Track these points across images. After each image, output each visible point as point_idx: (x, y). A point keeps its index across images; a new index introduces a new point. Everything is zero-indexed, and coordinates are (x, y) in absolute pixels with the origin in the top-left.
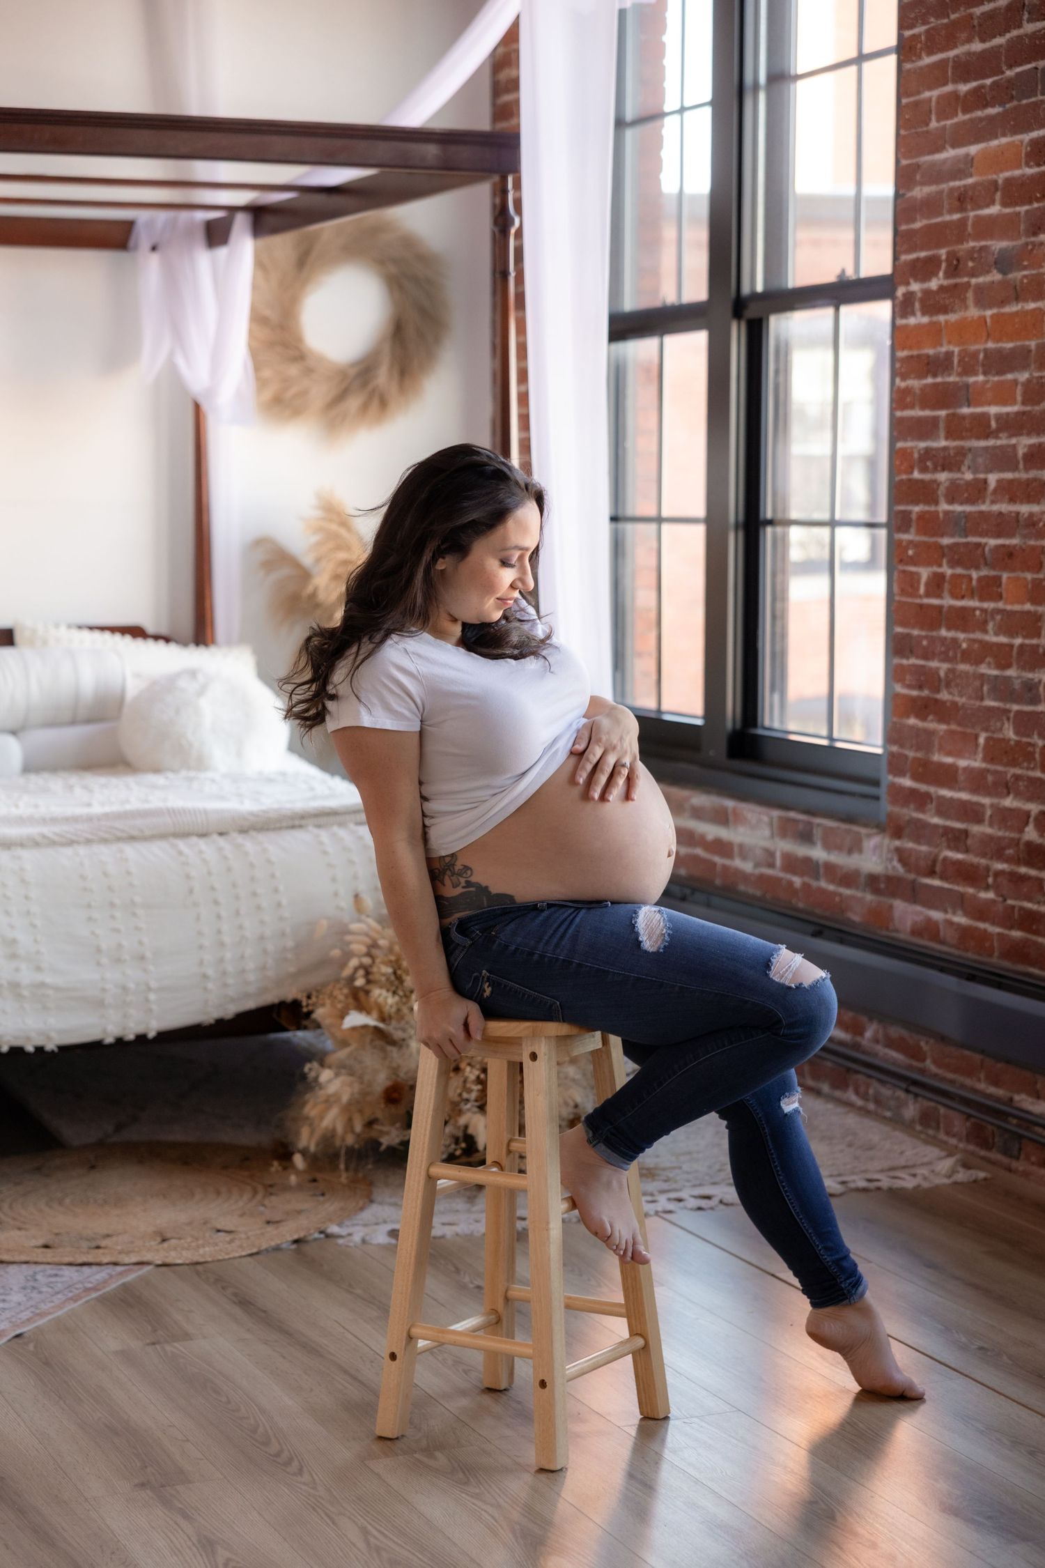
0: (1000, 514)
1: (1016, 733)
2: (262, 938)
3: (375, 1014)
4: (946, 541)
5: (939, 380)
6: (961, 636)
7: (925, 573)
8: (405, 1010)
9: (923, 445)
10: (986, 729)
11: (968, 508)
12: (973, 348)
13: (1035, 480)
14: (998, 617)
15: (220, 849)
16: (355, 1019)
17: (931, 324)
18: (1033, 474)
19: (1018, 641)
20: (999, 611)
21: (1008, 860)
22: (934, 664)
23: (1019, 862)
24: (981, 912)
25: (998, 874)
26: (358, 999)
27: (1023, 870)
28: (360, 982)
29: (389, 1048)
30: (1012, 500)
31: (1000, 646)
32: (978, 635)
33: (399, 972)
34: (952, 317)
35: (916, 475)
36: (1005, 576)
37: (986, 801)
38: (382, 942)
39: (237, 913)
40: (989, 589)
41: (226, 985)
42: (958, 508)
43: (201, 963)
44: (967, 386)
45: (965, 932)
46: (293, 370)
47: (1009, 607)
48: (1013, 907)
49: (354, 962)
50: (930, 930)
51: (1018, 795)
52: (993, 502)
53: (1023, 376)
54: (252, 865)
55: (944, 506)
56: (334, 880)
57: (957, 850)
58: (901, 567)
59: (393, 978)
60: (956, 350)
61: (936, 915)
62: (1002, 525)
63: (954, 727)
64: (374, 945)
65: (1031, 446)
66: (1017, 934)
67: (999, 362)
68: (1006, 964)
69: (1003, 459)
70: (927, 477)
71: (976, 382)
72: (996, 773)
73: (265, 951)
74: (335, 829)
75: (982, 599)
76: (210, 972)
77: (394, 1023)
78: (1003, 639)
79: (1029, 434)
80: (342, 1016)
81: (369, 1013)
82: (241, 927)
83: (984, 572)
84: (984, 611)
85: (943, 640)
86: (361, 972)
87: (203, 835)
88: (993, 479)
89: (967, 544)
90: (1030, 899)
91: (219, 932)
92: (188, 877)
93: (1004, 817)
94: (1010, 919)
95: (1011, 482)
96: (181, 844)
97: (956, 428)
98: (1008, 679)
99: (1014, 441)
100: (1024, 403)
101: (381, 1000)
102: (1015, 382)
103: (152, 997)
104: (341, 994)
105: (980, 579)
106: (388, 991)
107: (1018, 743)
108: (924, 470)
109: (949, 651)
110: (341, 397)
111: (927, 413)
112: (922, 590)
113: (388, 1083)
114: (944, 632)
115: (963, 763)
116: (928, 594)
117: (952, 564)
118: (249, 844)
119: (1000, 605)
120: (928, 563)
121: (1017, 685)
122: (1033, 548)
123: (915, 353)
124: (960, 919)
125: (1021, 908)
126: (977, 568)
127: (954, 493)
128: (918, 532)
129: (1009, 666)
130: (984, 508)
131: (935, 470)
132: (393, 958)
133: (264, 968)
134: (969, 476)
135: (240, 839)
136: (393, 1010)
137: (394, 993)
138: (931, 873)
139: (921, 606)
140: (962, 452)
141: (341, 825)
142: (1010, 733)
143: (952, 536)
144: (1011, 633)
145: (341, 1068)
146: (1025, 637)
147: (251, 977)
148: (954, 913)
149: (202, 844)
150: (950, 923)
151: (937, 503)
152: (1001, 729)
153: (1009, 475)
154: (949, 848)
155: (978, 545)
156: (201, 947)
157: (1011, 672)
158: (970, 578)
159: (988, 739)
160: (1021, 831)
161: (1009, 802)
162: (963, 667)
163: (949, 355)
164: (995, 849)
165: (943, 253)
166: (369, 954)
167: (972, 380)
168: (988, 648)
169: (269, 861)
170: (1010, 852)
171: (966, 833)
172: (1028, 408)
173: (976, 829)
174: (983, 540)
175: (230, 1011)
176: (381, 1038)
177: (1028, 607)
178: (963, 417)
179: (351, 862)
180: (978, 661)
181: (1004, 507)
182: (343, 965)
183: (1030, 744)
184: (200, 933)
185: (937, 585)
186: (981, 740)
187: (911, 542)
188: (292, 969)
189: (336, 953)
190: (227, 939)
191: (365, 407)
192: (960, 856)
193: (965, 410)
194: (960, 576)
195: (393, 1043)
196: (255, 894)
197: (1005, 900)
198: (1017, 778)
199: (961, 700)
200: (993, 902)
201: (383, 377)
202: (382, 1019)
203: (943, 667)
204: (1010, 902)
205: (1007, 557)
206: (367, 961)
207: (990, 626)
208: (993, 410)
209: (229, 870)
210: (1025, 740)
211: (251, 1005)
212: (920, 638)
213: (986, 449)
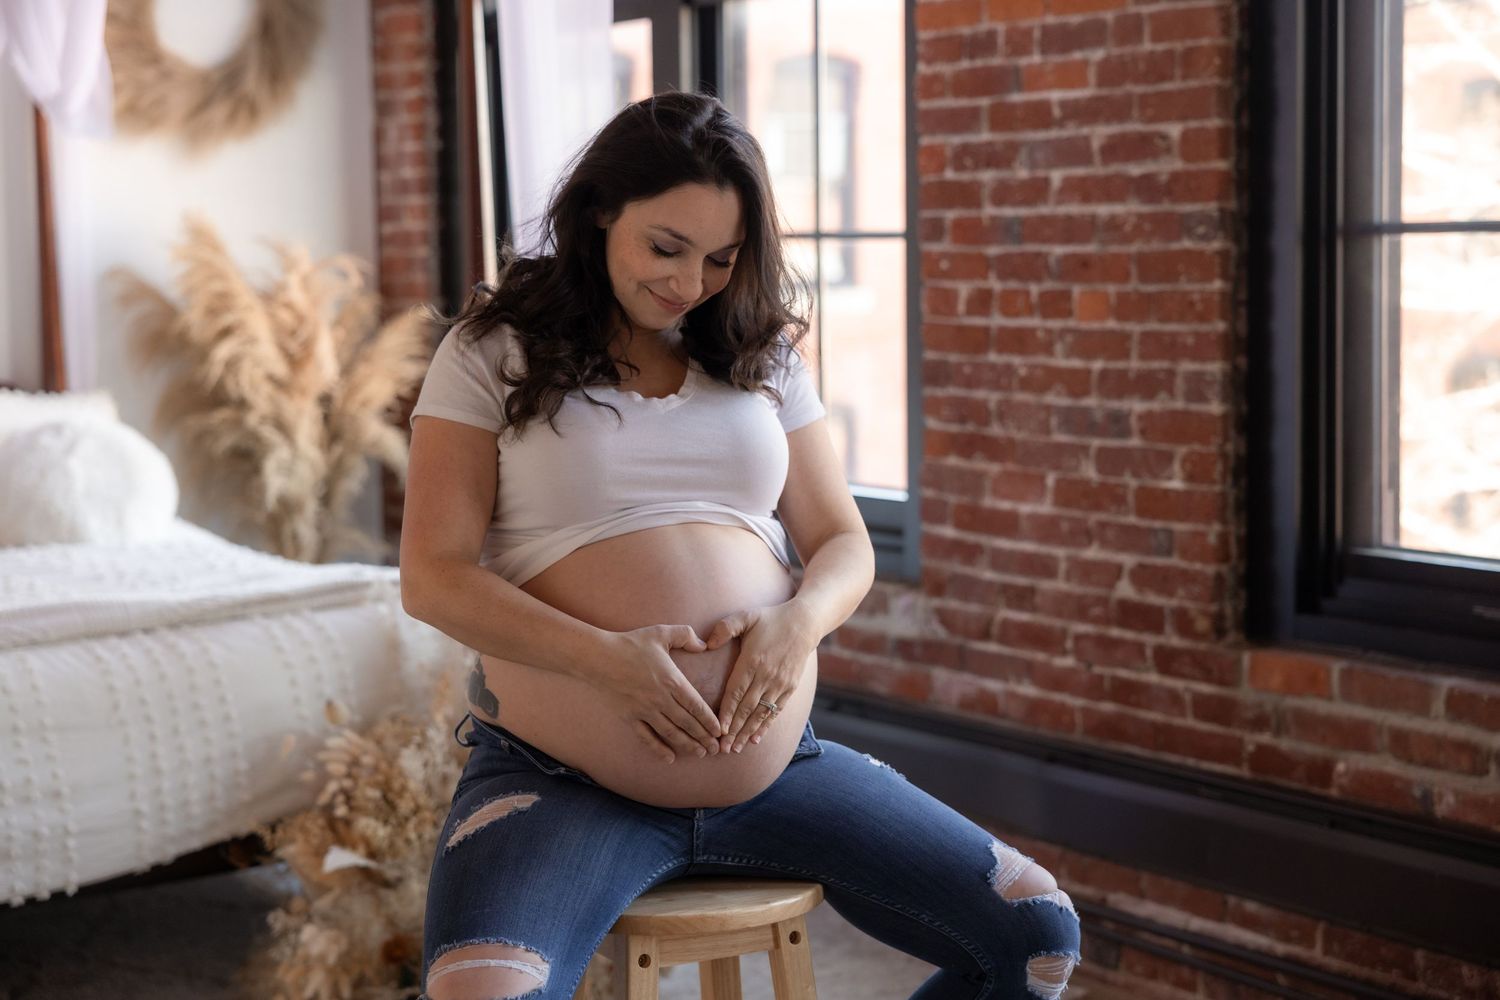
0: (1069, 218)
1: (1100, 470)
2: (208, 760)
3: (362, 849)
4: (993, 251)
5: (979, 63)
6: (1016, 360)
7: (964, 289)
8: (400, 843)
9: (956, 140)
10: (1056, 467)
11: (1023, 212)
12: (1024, 24)
13: (1118, 176)
14: (1069, 338)
15: (148, 652)
16: (339, 858)
18: (1114, 168)
19: (1097, 365)
20: (1064, 332)
21: (1095, 621)
22: (980, 394)
23: (1106, 621)
24: (1057, 681)
25: (1079, 638)
26: (339, 832)
27: (1115, 632)
28: (341, 811)
29: (383, 892)
30: (1086, 198)
31: (1073, 372)
32: (1041, 359)
33: (391, 796)
35: (950, 174)
36: (1077, 290)
37: (1060, 552)
38: (367, 760)
39: (176, 731)
40: (1054, 305)
41: (163, 822)
42: (1008, 212)
43: (133, 796)
44: (1017, 70)
45: (1035, 707)
46: (149, 74)
47: (1085, 325)
48: (1101, 678)
49: (332, 787)
50: (987, 701)
51: (1105, 544)
52: (1060, 202)
53: (1097, 55)
54: (190, 671)
55: (989, 211)
56: (293, 683)
57: (1020, 607)
58: (930, 283)
59: (382, 803)
60: (1001, 27)
61: (993, 685)
62: (1072, 230)
63: (1011, 466)
64: (355, 763)
65: (1112, 137)
66: (1108, 707)
67: (1060, 40)
68: (1092, 742)
69: (1074, 152)
70: (965, 177)
71: (1030, 67)
72: (1071, 519)
73: (212, 778)
74: (288, 618)
75: (1046, 315)
76: (145, 807)
77: (389, 861)
78: (1076, 363)
79: (1108, 121)
80: (320, 853)
81: (353, 847)
82: (181, 749)
83: (1049, 285)
84: (1049, 331)
85: (993, 367)
86: (341, 799)
87: (123, 634)
88: (1057, 176)
89: (1022, 255)
90: (1126, 665)
91: (154, 756)
92: (111, 689)
93: (1084, 571)
94: (1095, 689)
95: (1083, 180)
96: (99, 648)
97: (1002, 118)
98: (1086, 411)
99: (1085, 131)
100: (1101, 83)
101: (369, 832)
102: (1085, 63)
103: (72, 843)
104: (316, 825)
105: (1042, 295)
106: (377, 818)
107: (1103, 485)
108: (959, 167)
109: (1001, 378)
110: (203, 106)
111: (964, 102)
112: (961, 307)
113: (387, 936)
114: (993, 357)
115: (1025, 508)
116: (970, 312)
117: (1003, 276)
118: (185, 643)
119: (1071, 323)
120: (968, 276)
121: (1099, 416)
122: (1117, 256)
123: (944, 32)
124: (1028, 690)
125: (1114, 679)
126: (1038, 279)
127: (1002, 195)
128: (957, 240)
129: (1086, 393)
130: (1044, 210)
131: (977, 167)
132: (380, 778)
133: (211, 798)
134: (1022, 173)
135: (172, 637)
136: (385, 845)
137: (386, 822)
138: (985, 635)
139: (961, 329)
140: (1013, 147)
141: (294, 612)
142: (1090, 472)
143: (1001, 242)
144: (1088, 354)
145: (327, 920)
146: (1109, 358)
147: (196, 810)
148: (1019, 681)
149: (125, 646)
150: (1012, 696)
151: (978, 205)
152: (1076, 468)
153: (1080, 171)
154: (1010, 605)
155: (1038, 255)
156: (132, 777)
157: (1091, 401)
158: (1027, 293)
159: (1058, 482)
160: (1111, 586)
161: (1093, 553)
162: (1021, 397)
163: (991, 35)
164: (1080, 609)
166: (349, 775)
167: (1023, 61)
168: (1053, 378)
169: (212, 665)
170: (1096, 611)
171: (1031, 591)
172: (1105, 92)
173: (1046, 585)
174: (1044, 248)
175: (169, 853)
176: (370, 880)
177: (1111, 324)
178: (1013, 106)
179: (312, 660)
180: (1043, 388)
181: (1074, 209)
182: (319, 788)
183: (1118, 486)
184: (130, 760)
185: (982, 302)
186: (1051, 480)
187: (944, 255)
188: (246, 796)
189: (309, 776)
190: (165, 764)
191: (232, 118)
192: (1024, 617)
193: (1017, 97)
194: (1015, 292)
195: (388, 884)
196: (196, 706)
197: (1089, 666)
198: (1103, 525)
199: (1020, 436)
200: (1070, 671)
201: (252, 82)
202: (372, 854)
203: (992, 398)
204: (1097, 670)
205: (1080, 267)
206: (347, 783)
207: (1059, 348)
208: (1055, 96)
209: (162, 677)
210: (1112, 480)
211: (195, 843)
212: (960, 365)
213: (1047, 142)
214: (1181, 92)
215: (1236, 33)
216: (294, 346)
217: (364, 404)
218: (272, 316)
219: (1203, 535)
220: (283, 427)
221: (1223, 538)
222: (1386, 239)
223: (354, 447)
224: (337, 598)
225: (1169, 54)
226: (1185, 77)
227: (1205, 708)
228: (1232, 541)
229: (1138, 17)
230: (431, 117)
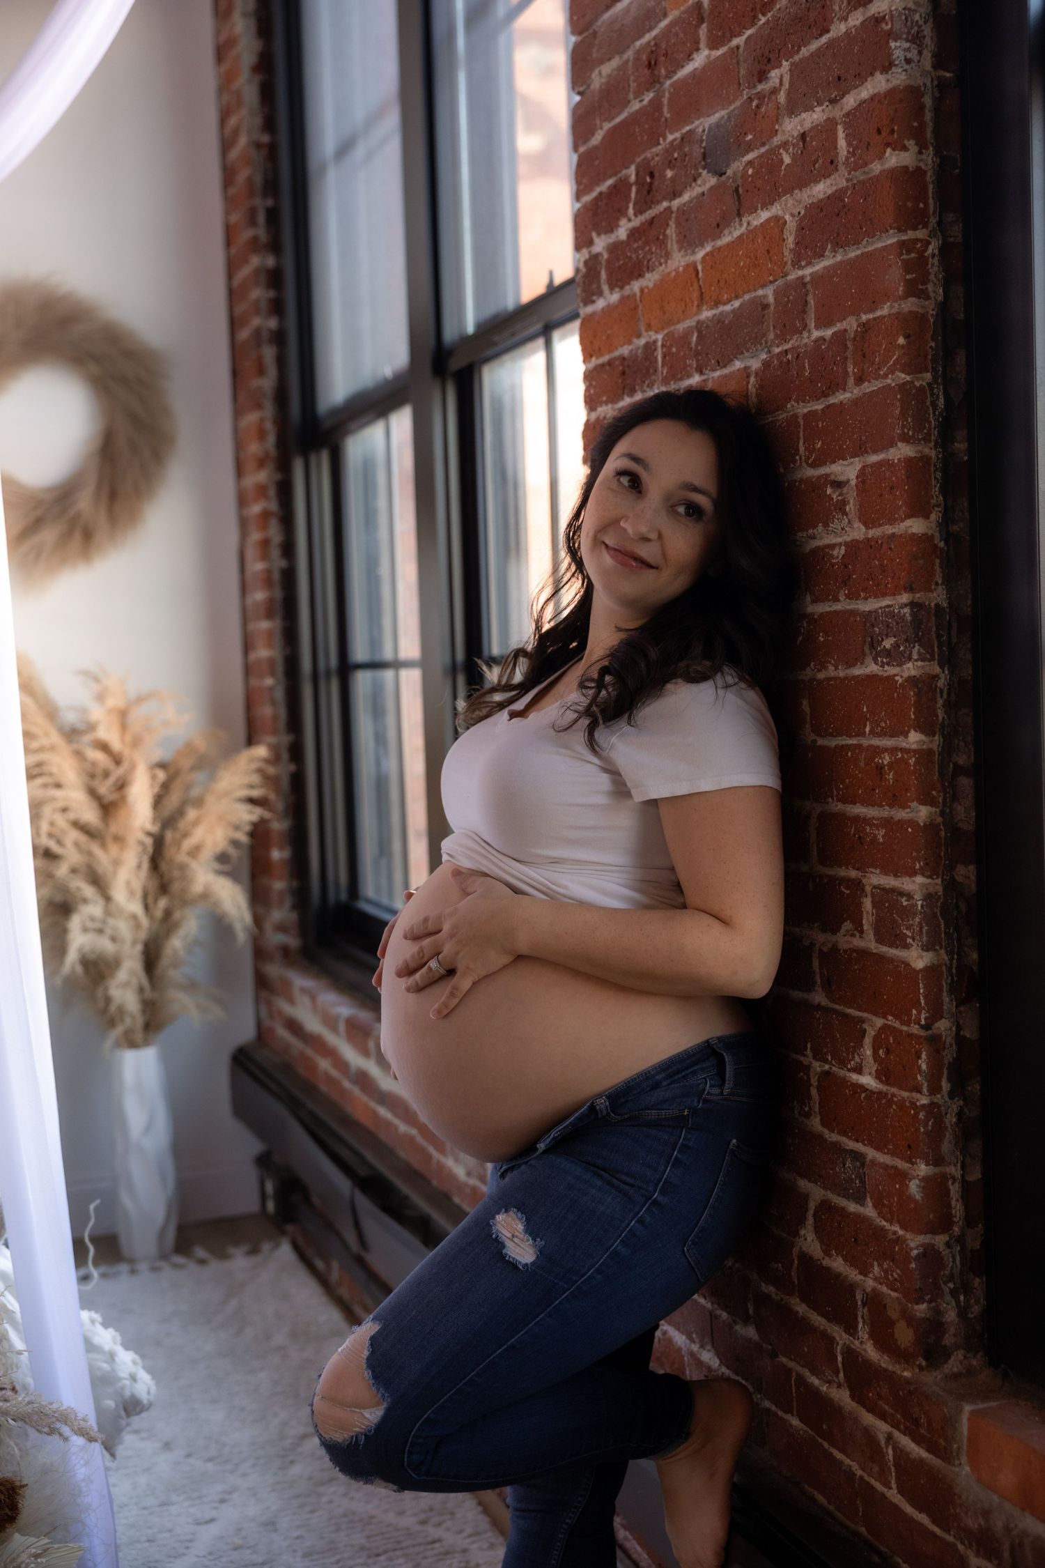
12: (681, 327)
17: (623, 300)
21: (777, 1281)
23: (791, 1290)
25: (759, 1302)
27: (799, 1308)
34: (650, 280)
48: (788, 1373)
53: (758, 359)
60: (659, 338)
66: (797, 1423)
67: (719, 343)
90: (813, 1365)
123: (606, 357)
124: (710, 1357)
125: (801, 1380)
148: (702, 1342)
160: (794, 1229)
163: (649, 350)
165: (631, 172)
170: (778, 1266)
183: (800, 1065)
191: (66, 537)
197: (773, 1351)
200: (757, 1349)
201: (84, 502)
204: (782, 1359)
210: (792, 1056)
214: (856, 402)
215: (936, 291)
216: (104, 789)
218: (79, 755)
219: (902, 1176)
220: (98, 881)
221: (937, 1187)
223: (185, 901)
225: (840, 337)
226: (860, 380)
227: (907, 1470)
229: (801, 282)
230: (275, 533)
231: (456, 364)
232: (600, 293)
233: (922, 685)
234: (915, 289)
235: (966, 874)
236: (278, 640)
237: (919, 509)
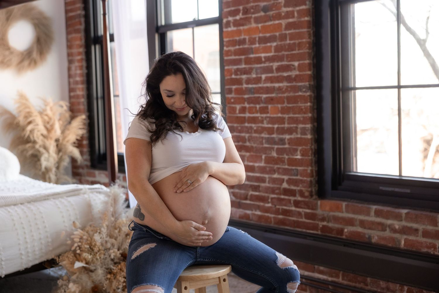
0: (267, 87)
1: (277, 154)
2: (40, 239)
3: (84, 262)
4: (246, 96)
5: (241, 47)
6: (253, 125)
7: (238, 107)
8: (95, 260)
9: (235, 67)
10: (265, 154)
11: (254, 86)
12: (253, 36)
13: (280, 76)
14: (268, 119)
15: (23, 209)
16: (78, 265)
17: (237, 30)
18: (279, 74)
19: (276, 126)
20: (266, 117)
21: (277, 194)
22: (243, 135)
23: (280, 194)
24: (267, 210)
25: (272, 199)
26: (77, 257)
27: (282, 197)
28: (78, 252)
29: (90, 273)
30: (272, 82)
31: (269, 128)
32: (260, 125)
33: (92, 247)
34: (246, 27)
35: (233, 76)
36: (270, 106)
37: (267, 176)
38: (85, 237)
39: (31, 231)
40: (264, 110)
41: (28, 256)
42: (250, 86)
43: (20, 249)
44: (252, 48)
45: (260, 217)
46: (7, 53)
47: (272, 116)
48: (279, 209)
49: (76, 245)
50: (247, 216)
51: (279, 173)
52: (264, 83)
53: (275, 44)
54: (35, 214)
55: (245, 86)
56: (63, 217)
57: (256, 191)
58: (229, 105)
59: (90, 249)
60: (247, 37)
61: (248, 212)
62: (268, 90)
63: (252, 153)
64: (81, 238)
65: (278, 66)
66: (281, 217)
67: (264, 40)
68: (276, 226)
69: (269, 70)
70: (238, 77)
71: (255, 48)
72: (269, 167)
73: (41, 243)
74: (60, 199)
75: (261, 113)
76: (23, 252)
77: (92, 264)
78: (270, 126)
79: (278, 62)
80: (73, 264)
81: (82, 262)
82: (33, 236)
83: (262, 105)
84: (262, 117)
85: (247, 127)
86: (78, 248)
87: (15, 205)
88: (264, 76)
89: (254, 97)
90: (285, 205)
91: (25, 238)
92: (13, 220)
93: (274, 181)
94: (277, 212)
95: (271, 77)
96: (9, 209)
97: (248, 61)
98: (273, 138)
99: (271, 64)
100: (275, 52)
101: (86, 257)
102: (271, 46)
103: (3, 263)
104: (71, 255)
105: (260, 108)
106: (88, 253)
107: (278, 158)
108: (236, 74)
109: (249, 130)
110: (22, 61)
111: (237, 57)
112: (237, 112)
113: (93, 285)
114: (246, 125)
115: (256, 165)
116: (240, 113)
117: (249, 103)
118: (32, 206)
119: (268, 115)
120: (239, 103)
121: (277, 140)
122: (281, 97)
123: (231, 39)
124: (258, 213)
125: (282, 209)
126: (259, 104)
127: (248, 81)
128: (235, 94)
129: (273, 134)
130: (260, 85)
131: (241, 74)
132: (89, 242)
133: (41, 249)
134: (254, 76)
135: (29, 205)
136: (91, 260)
137: (91, 254)
138: (246, 199)
139: (237, 117)
140: (251, 69)
141: (62, 197)
142: (274, 154)
143: (249, 94)
144: (273, 123)
145: (75, 282)
146: (279, 124)
147: (37, 253)
148: (256, 211)
149: (16, 208)
150: (254, 214)
151: (242, 84)
152: (271, 154)
153: (270, 75)
154: (253, 191)
155: (259, 97)
156: (19, 244)
157: (274, 136)
158: (256, 107)
159: (265, 157)
160: (281, 184)
161: (276, 176)
162: (254, 135)
163: (244, 39)
164: (273, 191)
165: (241, 8)
166: (80, 242)
167: (253, 46)
168: (263, 130)
169: (40, 212)
170: (277, 191)
171: (259, 186)
172: (277, 54)
173: (263, 185)
174: (261, 95)
175: (30, 265)
176: (86, 270)
177: (280, 115)
178: (251, 58)
179: (68, 210)
180: (261, 132)
181: (269, 85)
182: (72, 245)
183: (282, 158)
184: (19, 239)
185: (243, 110)
186: (263, 157)
187: (232, 98)
188: (51, 249)
189: (69, 242)
190: (28, 241)
191: (30, 64)
192: (257, 193)
193: (252, 56)
194: (252, 107)
195: (92, 271)
196: (37, 224)
197: (275, 206)
198: (279, 168)
199: (254, 145)
200: (271, 207)
201: (35, 55)
202: (87, 263)
203: (247, 136)
204: (278, 207)
205: (271, 100)
206: (80, 244)
207: (265, 122)
208: (263, 55)
209: (27, 216)
210: (281, 156)
211: (37, 262)
212: (237, 127)
213: (261, 67)
214: (298, 54)
215: (312, 38)
216: (48, 126)
217: (68, 141)
218: (42, 118)
219: (306, 170)
220: (45, 148)
221: (312, 171)
222: (353, 91)
223: (65, 153)
224: (73, 193)
225: (294, 44)
226: (299, 50)
227: (307, 216)
228: (314, 172)
229: (286, 34)
230: (84, 64)
231: (161, 31)
232: (230, 27)
233: (310, 96)
234: (309, 38)
235: (316, 124)
236: (85, 90)
237: (310, 70)
